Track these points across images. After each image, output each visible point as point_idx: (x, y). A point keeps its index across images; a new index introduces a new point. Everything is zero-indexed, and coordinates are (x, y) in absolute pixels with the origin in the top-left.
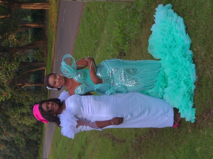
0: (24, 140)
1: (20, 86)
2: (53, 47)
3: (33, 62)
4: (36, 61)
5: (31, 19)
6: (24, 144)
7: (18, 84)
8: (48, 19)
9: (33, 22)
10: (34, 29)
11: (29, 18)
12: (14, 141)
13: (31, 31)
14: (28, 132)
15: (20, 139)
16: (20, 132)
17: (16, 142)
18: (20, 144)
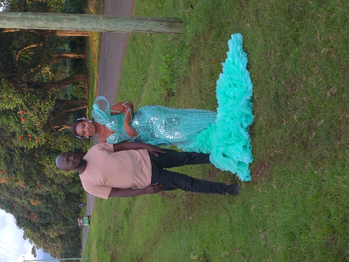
0: (62, 194)
1: (57, 129)
2: (96, 81)
3: (72, 99)
4: (76, 99)
5: (69, 47)
6: (63, 198)
7: (54, 126)
8: (89, 48)
9: (72, 52)
10: (72, 60)
11: (67, 47)
12: (50, 195)
13: (69, 62)
14: (68, 184)
15: (57, 193)
16: (57, 184)
17: (53, 196)
18: (58, 199)
